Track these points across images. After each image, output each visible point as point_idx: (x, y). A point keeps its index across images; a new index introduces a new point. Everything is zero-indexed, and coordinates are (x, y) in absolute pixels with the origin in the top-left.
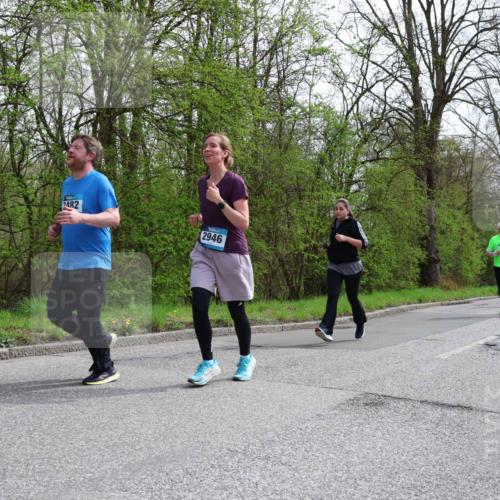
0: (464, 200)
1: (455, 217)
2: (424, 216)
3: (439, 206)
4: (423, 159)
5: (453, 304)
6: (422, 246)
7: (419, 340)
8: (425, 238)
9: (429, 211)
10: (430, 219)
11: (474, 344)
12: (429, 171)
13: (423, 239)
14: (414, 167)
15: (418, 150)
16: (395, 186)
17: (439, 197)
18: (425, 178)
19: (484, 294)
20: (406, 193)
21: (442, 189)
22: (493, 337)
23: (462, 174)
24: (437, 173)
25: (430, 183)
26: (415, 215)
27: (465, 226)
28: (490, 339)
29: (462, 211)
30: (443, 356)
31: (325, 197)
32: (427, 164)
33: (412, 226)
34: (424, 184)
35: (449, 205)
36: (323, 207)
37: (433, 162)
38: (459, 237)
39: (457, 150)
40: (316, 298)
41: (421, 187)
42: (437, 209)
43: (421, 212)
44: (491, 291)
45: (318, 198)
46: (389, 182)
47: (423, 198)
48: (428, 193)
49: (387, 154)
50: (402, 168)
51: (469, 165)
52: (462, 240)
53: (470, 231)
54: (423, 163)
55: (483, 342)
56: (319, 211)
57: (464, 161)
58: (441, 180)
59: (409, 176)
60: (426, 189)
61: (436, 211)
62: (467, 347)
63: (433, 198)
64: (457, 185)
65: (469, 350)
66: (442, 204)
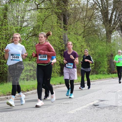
0: (83, 30)
1: (78, 40)
2: (62, 39)
3: (70, 34)
4: (61, 9)
5: (77, 84)
6: (61, 55)
7: (60, 104)
8: (63, 50)
9: (65, 36)
10: (65, 41)
11: (87, 105)
12: (64, 15)
13: (61, 51)
14: (56, 13)
15: (58, 4)
16: (46, 23)
17: (70, 29)
18: (62, 19)
19: (93, 79)
20: (52, 27)
21: (71, 25)
22: (98, 101)
23: (81, 17)
24: (69, 16)
25: (65, 21)
26: (57, 39)
27: (83, 44)
28: (95, 102)
29: (81, 36)
30: (72, 112)
31: (9, 29)
32: (63, 11)
33: (56, 44)
34: (62, 22)
35: (75, 33)
36: (8, 34)
37: (66, 11)
38: (80, 50)
39: (79, 4)
40: (5, 84)
41: (60, 24)
42: (69, 35)
43: (60, 37)
44: (96, 77)
45: (5, 30)
46: (43, 21)
47: (61, 30)
48: (64, 27)
49: (42, 6)
50: (50, 14)
51: (85, 12)
52: (81, 51)
53: (85, 46)
54: (61, 11)
55: (92, 104)
56: (6, 36)
57: (82, 10)
58: (70, 20)
59: (54, 18)
60: (63, 25)
61: (68, 36)
62: (85, 107)
63: (66, 30)
64: (79, 23)
65: (85, 108)
66: (71, 33)
